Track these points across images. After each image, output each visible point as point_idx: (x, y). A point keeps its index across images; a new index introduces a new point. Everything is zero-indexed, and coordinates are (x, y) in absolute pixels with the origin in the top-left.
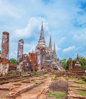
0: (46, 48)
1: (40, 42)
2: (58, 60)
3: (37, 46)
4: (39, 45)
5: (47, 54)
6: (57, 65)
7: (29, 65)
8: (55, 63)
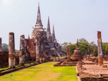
0: (44, 33)
1: (37, 26)
2: (57, 44)
3: (33, 31)
4: (36, 30)
5: (45, 39)
6: (56, 51)
7: (28, 55)
8: (54, 49)
